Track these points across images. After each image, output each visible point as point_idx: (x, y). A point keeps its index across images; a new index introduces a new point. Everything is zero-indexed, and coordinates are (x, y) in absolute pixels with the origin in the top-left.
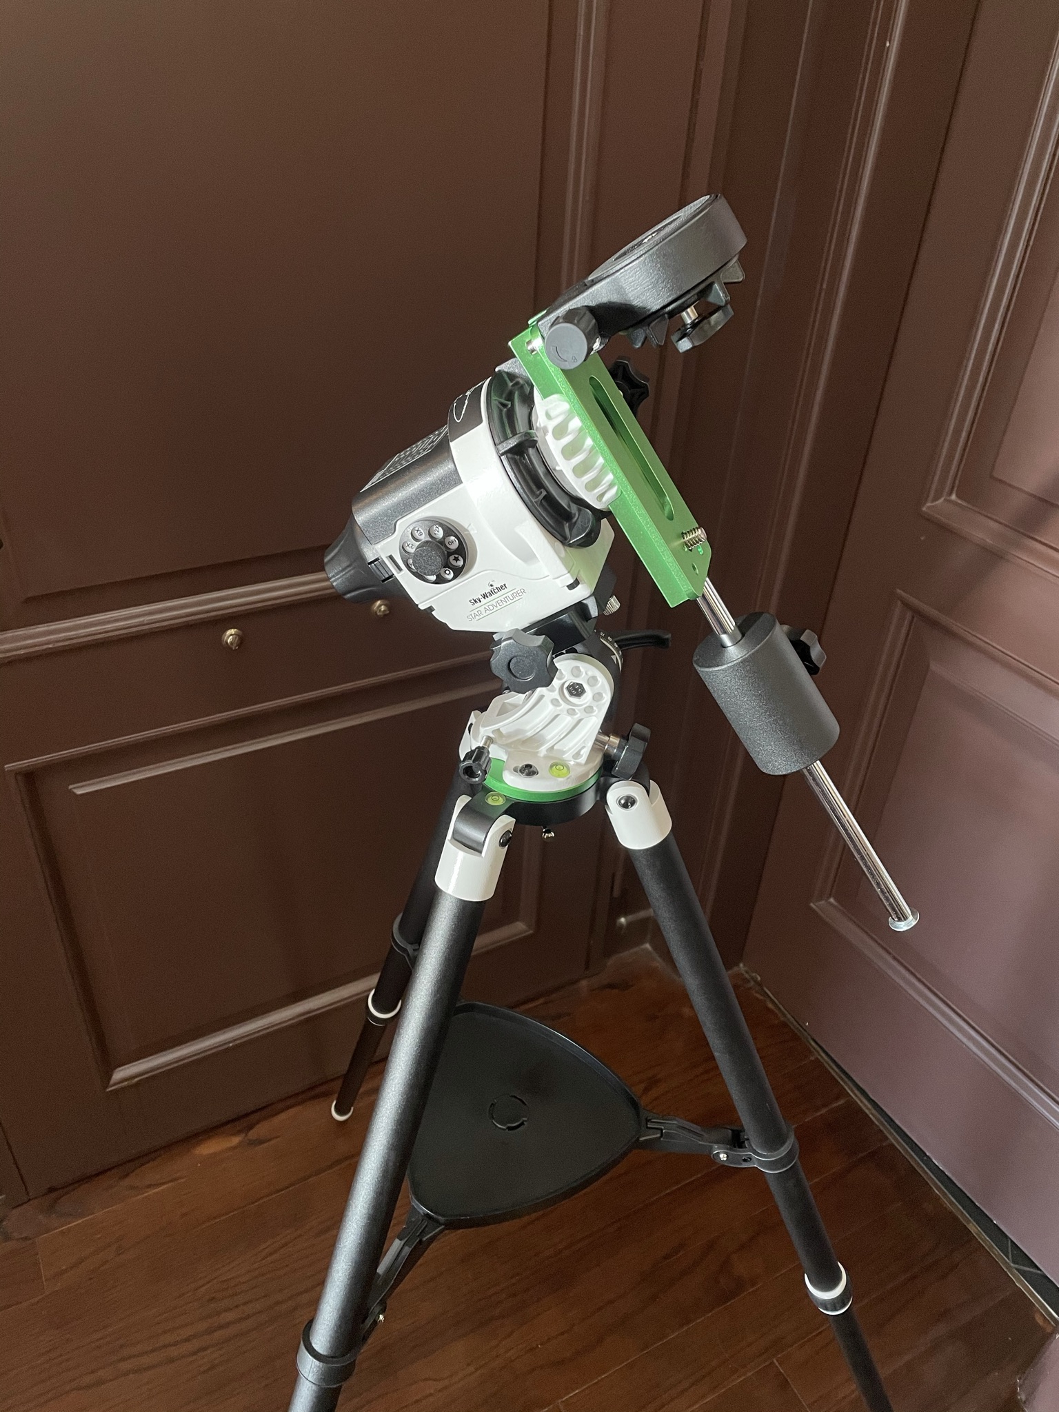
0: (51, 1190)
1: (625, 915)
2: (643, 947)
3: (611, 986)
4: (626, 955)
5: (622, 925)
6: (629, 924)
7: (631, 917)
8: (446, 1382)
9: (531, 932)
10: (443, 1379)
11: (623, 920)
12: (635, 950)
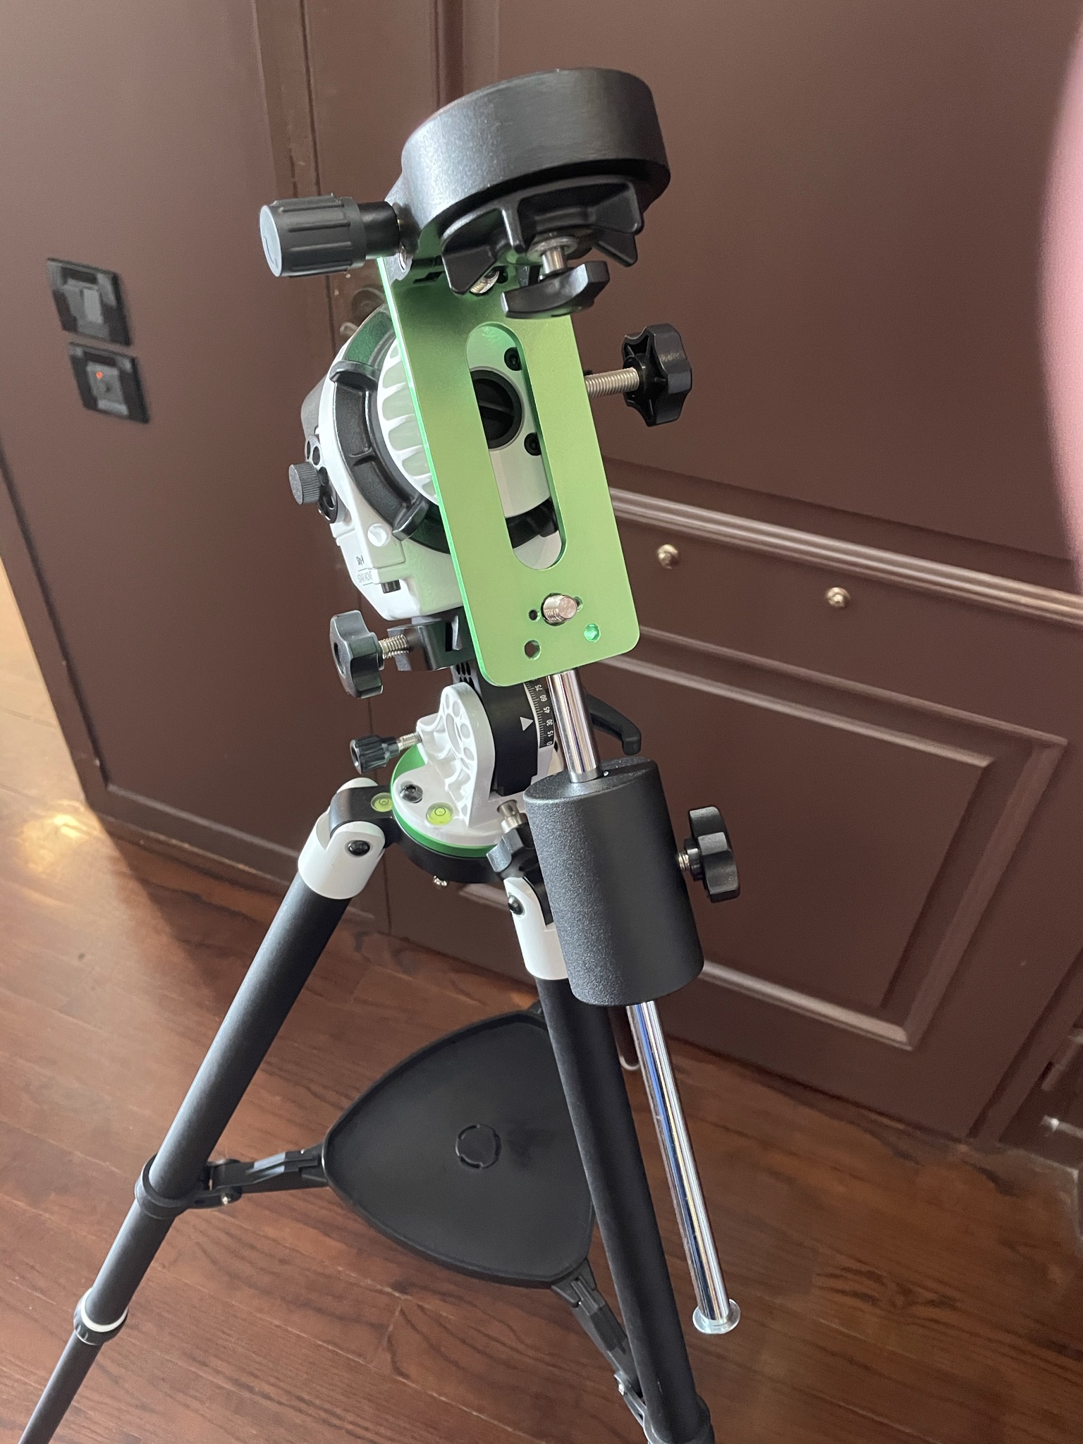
0: (406, 939)
1: (1061, 1120)
2: (1069, 1170)
3: (992, 1177)
4: (1039, 1162)
5: (1049, 1128)
6: (1059, 1133)
7: (1067, 1127)
8: (521, 1347)
9: (909, 1048)
10: (522, 1342)
11: (1055, 1122)
12: (1056, 1165)
